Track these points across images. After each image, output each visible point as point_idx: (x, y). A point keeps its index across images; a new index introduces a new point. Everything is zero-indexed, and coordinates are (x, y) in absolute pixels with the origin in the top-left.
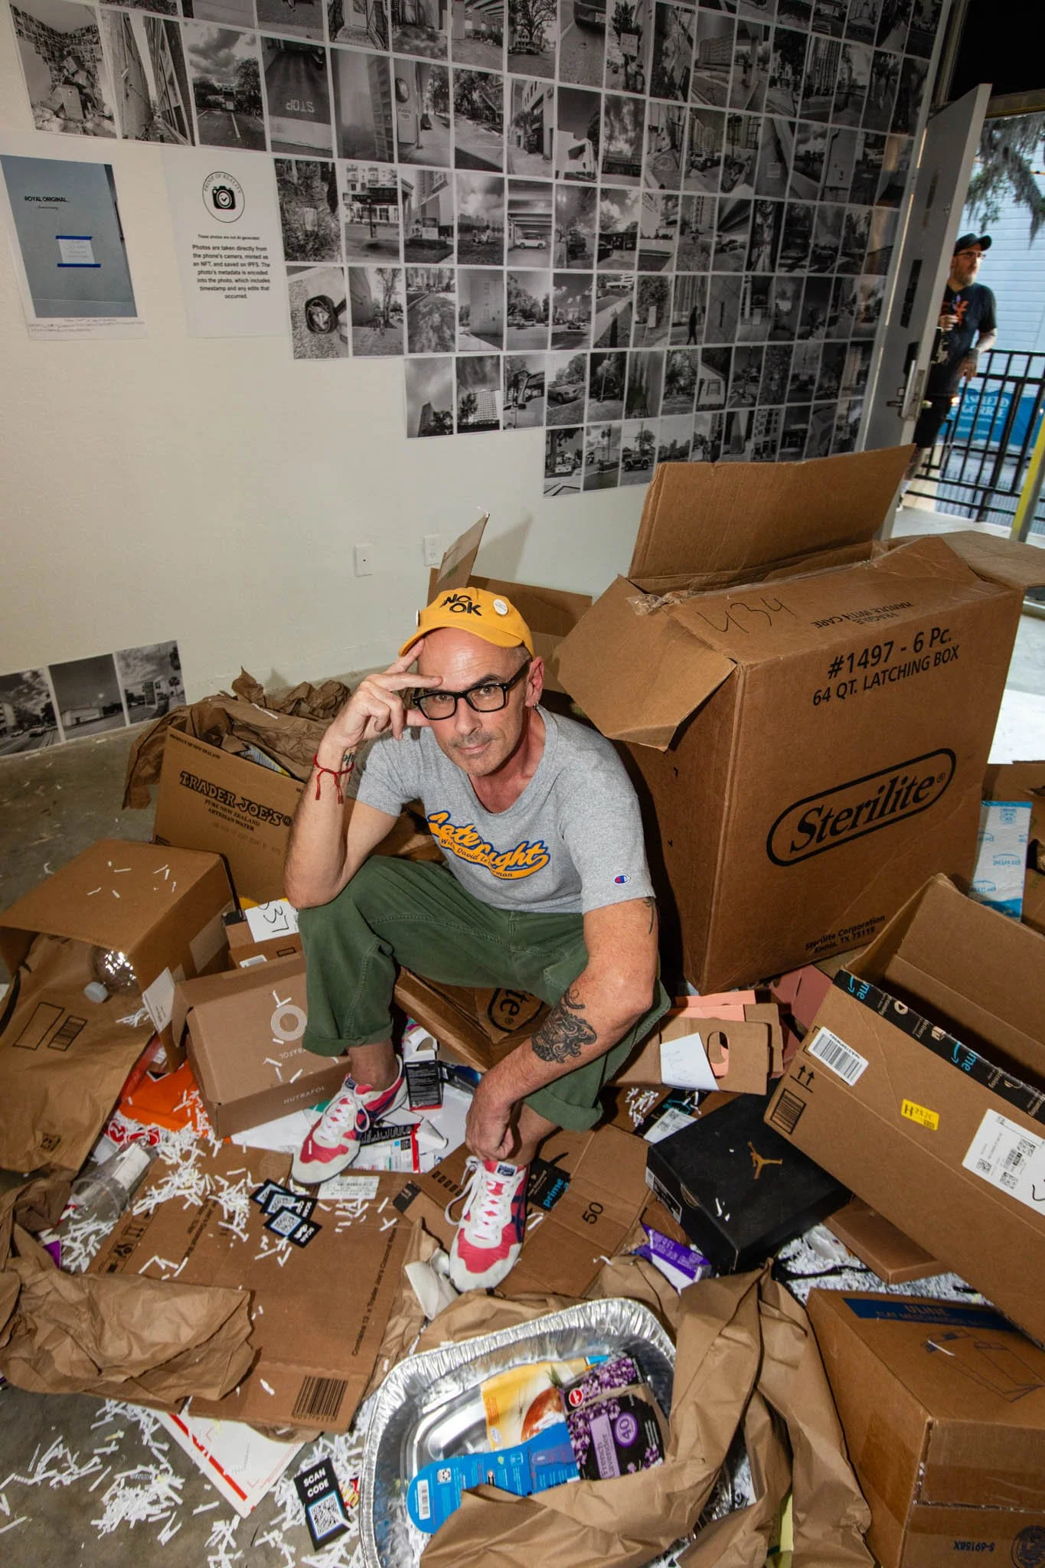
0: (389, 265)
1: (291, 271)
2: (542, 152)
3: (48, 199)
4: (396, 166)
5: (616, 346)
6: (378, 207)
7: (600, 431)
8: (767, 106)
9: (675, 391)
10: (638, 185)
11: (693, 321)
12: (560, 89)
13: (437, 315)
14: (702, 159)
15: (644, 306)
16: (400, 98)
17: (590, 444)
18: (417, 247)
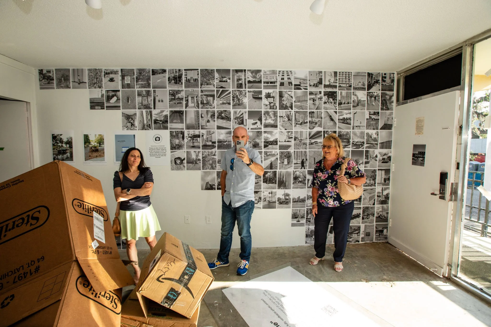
0: (197, 150)
1: (171, 152)
2: (243, 124)
3: (122, 141)
4: (200, 130)
5: (272, 169)
6: (195, 139)
7: (268, 192)
8: (324, 108)
9: (297, 182)
10: (277, 129)
11: (303, 163)
12: (248, 111)
13: (211, 161)
14: (300, 122)
15: (282, 159)
16: (202, 117)
17: (264, 196)
18: (205, 146)
